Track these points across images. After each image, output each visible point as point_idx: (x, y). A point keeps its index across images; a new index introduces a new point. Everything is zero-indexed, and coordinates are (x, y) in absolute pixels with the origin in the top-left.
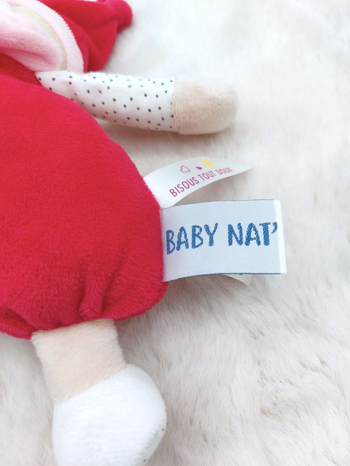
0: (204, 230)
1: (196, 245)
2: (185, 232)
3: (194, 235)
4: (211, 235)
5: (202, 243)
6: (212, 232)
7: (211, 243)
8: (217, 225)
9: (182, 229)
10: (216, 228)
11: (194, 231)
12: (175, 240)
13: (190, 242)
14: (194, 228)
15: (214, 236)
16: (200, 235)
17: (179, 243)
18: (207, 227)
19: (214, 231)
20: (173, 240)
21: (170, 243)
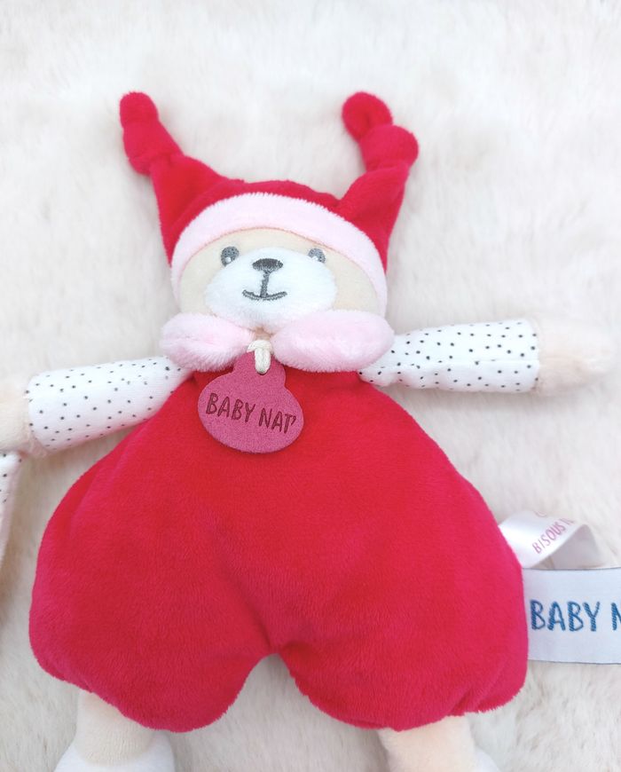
0: (583, 608)
1: (575, 627)
2: (559, 610)
3: (572, 615)
4: (593, 617)
5: (582, 626)
6: (593, 612)
7: (594, 628)
8: (598, 604)
9: (555, 605)
10: (598, 608)
11: (570, 609)
12: (546, 615)
13: (567, 623)
14: (571, 604)
15: (597, 619)
16: (579, 616)
17: (552, 621)
18: (587, 606)
19: (597, 612)
20: (542, 615)
21: (537, 617)
